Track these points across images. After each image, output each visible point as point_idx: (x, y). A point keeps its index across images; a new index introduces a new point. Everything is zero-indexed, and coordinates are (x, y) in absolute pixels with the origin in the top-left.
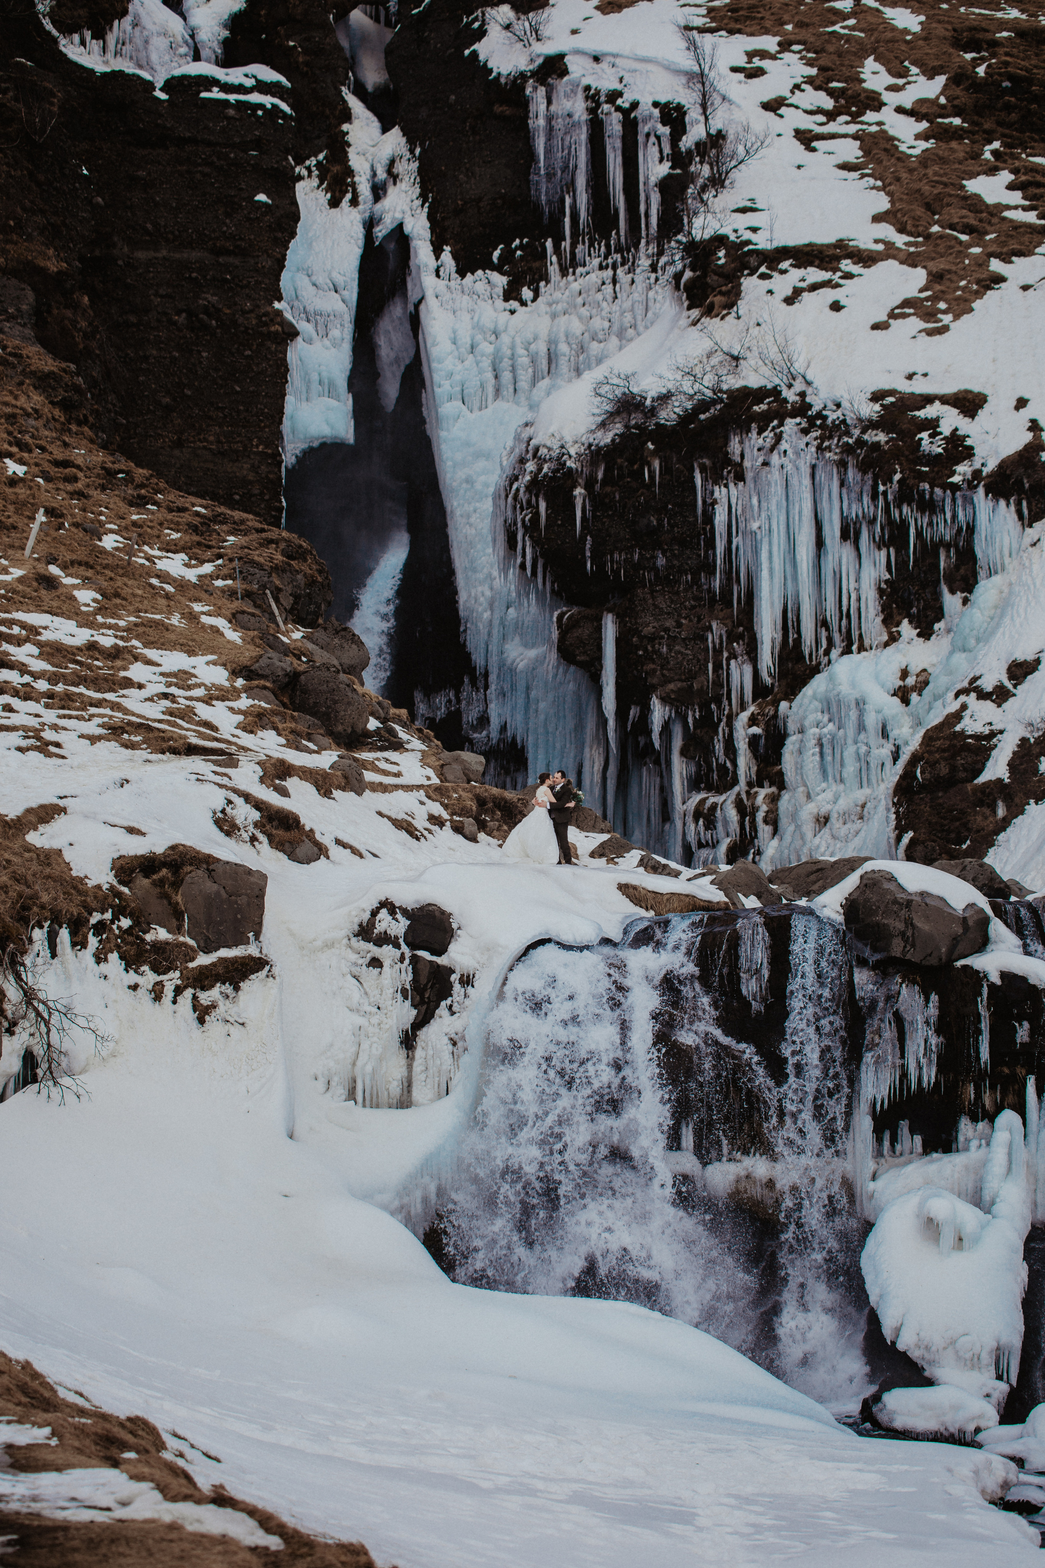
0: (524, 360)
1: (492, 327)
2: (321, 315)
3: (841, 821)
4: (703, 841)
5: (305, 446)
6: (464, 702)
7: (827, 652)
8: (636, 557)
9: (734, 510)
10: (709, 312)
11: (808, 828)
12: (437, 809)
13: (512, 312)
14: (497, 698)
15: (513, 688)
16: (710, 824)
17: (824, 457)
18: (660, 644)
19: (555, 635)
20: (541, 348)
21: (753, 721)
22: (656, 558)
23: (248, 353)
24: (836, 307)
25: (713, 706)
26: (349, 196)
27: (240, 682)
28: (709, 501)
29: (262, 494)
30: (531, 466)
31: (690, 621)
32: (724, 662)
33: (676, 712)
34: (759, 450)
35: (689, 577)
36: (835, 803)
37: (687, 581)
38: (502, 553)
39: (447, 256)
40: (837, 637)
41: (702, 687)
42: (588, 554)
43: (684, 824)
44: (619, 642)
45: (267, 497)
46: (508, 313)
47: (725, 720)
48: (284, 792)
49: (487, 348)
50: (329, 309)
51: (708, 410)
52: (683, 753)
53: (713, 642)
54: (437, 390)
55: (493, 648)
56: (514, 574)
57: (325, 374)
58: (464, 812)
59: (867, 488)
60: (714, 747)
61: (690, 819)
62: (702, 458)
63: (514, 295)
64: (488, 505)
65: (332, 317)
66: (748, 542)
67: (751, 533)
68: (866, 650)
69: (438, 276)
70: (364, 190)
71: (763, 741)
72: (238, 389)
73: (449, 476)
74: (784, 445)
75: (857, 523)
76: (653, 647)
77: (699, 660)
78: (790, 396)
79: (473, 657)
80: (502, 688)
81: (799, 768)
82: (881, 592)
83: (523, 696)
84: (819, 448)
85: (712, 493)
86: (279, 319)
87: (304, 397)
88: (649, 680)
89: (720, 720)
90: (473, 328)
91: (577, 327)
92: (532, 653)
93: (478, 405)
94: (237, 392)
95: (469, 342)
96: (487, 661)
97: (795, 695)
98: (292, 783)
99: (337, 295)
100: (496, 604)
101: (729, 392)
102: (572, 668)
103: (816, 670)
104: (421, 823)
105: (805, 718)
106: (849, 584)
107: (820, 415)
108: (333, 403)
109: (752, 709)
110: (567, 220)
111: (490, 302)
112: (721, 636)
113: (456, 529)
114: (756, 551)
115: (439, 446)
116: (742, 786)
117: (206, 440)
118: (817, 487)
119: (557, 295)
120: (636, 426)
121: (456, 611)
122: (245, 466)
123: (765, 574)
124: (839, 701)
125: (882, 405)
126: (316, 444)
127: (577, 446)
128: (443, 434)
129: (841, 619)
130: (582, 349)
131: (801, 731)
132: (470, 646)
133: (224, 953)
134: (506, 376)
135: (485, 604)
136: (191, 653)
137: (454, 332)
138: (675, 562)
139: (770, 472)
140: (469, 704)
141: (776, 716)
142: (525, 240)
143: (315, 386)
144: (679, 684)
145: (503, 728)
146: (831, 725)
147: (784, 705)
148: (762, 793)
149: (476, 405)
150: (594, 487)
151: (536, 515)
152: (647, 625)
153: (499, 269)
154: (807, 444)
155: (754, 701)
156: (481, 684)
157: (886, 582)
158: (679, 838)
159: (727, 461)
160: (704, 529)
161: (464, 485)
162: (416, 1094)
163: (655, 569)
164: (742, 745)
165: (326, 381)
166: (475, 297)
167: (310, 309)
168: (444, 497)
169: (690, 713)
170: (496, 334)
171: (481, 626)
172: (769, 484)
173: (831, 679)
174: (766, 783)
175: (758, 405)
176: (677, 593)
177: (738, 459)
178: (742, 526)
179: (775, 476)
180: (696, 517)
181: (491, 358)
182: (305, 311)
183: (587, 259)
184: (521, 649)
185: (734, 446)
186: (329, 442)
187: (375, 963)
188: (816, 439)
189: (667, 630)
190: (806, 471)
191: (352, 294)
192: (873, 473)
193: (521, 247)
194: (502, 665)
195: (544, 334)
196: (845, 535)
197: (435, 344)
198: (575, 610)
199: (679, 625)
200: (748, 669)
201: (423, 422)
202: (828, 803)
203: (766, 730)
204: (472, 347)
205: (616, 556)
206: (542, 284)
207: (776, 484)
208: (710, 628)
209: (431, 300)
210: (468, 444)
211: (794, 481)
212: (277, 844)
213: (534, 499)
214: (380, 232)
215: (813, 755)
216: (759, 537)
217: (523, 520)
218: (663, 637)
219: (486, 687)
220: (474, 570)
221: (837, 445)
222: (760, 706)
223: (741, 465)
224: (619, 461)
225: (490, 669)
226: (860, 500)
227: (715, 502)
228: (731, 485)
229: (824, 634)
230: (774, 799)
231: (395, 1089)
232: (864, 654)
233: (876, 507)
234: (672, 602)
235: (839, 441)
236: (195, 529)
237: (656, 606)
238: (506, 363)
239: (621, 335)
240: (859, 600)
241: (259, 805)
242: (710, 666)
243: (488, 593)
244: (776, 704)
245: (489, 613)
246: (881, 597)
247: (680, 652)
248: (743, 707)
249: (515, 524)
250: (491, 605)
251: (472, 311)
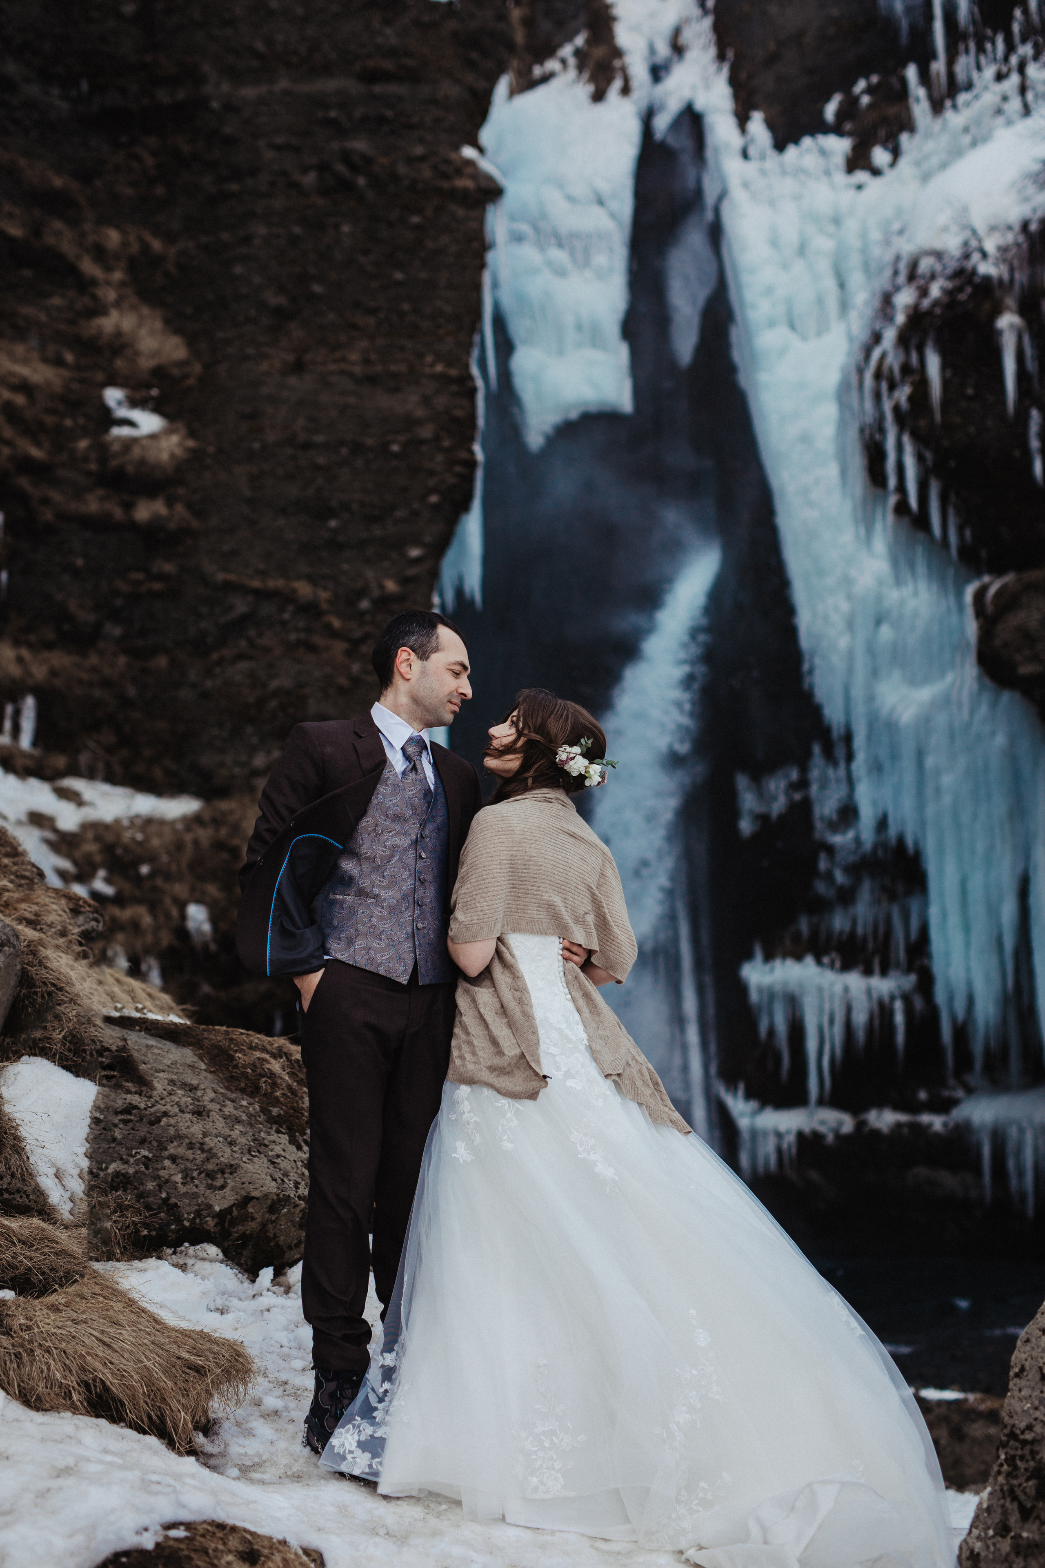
13: (859, 187)
15: (895, 756)
19: (972, 631)
23: (415, 219)
26: (617, 84)
29: (437, 439)
30: (905, 297)
39: (757, 124)
42: (1034, 443)
49: (824, 244)
55: (858, 693)
63: (861, 163)
69: (745, 155)
70: (638, 70)
72: (399, 276)
86: (470, 171)
92: (925, 694)
94: (399, 283)
102: (1006, 694)
110: (938, 27)
117: (344, 360)
122: (411, 397)
126: (574, 415)
127: (997, 233)
142: (875, 79)
145: (882, 824)
150: (1039, 306)
151: (921, 386)
153: (837, 130)
168: (768, 471)
170: (837, 221)
183: (975, 75)
186: (593, 409)
193: (869, 90)
198: (1007, 578)
206: (904, 135)
213: (915, 357)
214: (661, 123)
243: (845, 606)
249: (881, 426)
250: (850, 625)
251: (797, 198)
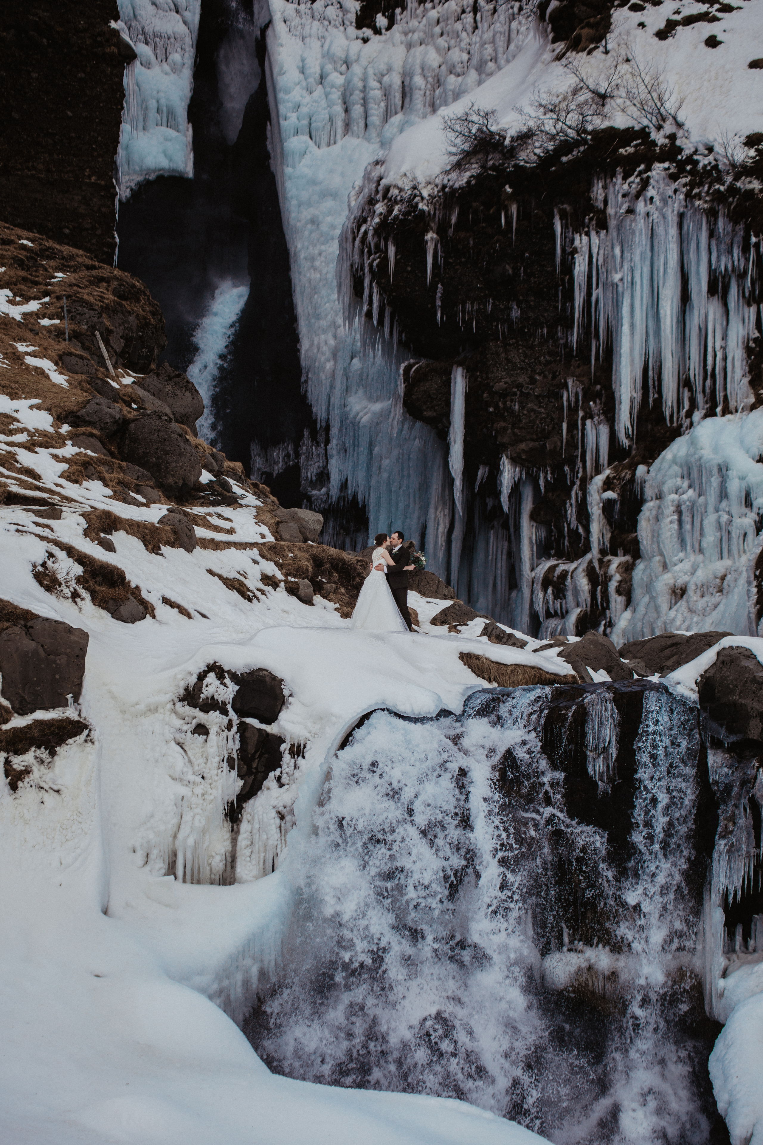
0: (376, 93)
1: (343, 57)
2: (161, 37)
3: (699, 593)
4: (552, 611)
5: (140, 178)
6: (303, 457)
7: (689, 414)
8: (490, 308)
9: (594, 260)
10: (576, 46)
11: (663, 601)
12: (271, 568)
13: (365, 40)
14: (339, 453)
15: (356, 444)
16: (560, 593)
17: (693, 205)
18: (512, 401)
19: (401, 388)
20: (396, 80)
21: (608, 485)
22: (511, 309)
23: (81, 75)
24: (712, 42)
25: (566, 468)
27: (65, 429)
28: (568, 250)
29: (93, 228)
30: (380, 208)
31: (545, 377)
32: (580, 422)
33: (527, 474)
34: (624, 196)
35: (545, 331)
36: (693, 574)
37: (542, 335)
38: (347, 300)
40: (700, 398)
41: (555, 447)
42: (439, 303)
43: (532, 592)
44: (468, 397)
45: (99, 232)
46: (360, 41)
47: (578, 483)
48: (109, 547)
49: (337, 79)
50: (170, 32)
51: (570, 152)
52: (533, 517)
53: (568, 400)
54: (283, 123)
55: (336, 400)
56: (359, 323)
57: (163, 101)
58: (299, 572)
59: (738, 239)
60: (566, 511)
61: (538, 587)
62: (563, 204)
63: (367, 22)
64: (333, 248)
65: (172, 40)
66: (609, 294)
67: (613, 285)
68: (731, 413)
71: (618, 506)
72: (70, 114)
73: (293, 215)
74: (651, 192)
75: (726, 277)
76: (504, 403)
77: (552, 419)
78: (659, 138)
79: (314, 410)
80: (344, 443)
81: (656, 535)
82: (749, 351)
83: (366, 452)
84: (688, 196)
85: (572, 241)
86: (115, 40)
87: (140, 127)
88: (499, 438)
89: (573, 483)
90: (323, 57)
91: (433, 58)
92: (377, 407)
93: (326, 140)
94: (69, 118)
95: (319, 72)
96: (328, 414)
97: (654, 458)
98: (118, 537)
99: (178, 17)
100: (340, 354)
101: (595, 133)
102: (418, 424)
103: (677, 433)
104: (253, 583)
105: (664, 483)
106: (715, 342)
107: (690, 160)
108: (172, 133)
109: (607, 472)
111: (342, 28)
112: (577, 394)
113: (300, 273)
114: (617, 305)
115: (283, 184)
116: (594, 553)
117: (34, 168)
118: (685, 237)
119: (414, 23)
120: (494, 168)
121: (298, 359)
122: (76, 198)
123: (626, 328)
124: (701, 466)
125: (757, 150)
126: (152, 177)
127: (430, 187)
128: (288, 170)
129: (705, 379)
130: (438, 82)
131: (659, 497)
132: (311, 397)
133: (40, 715)
134: (357, 110)
135: (328, 354)
136: (14, 396)
137: (303, 60)
138: (531, 314)
139: (634, 220)
140: (308, 459)
141: (632, 480)
143: (152, 114)
144: (531, 444)
145: (344, 486)
146: (691, 492)
147: (641, 469)
148: (616, 562)
149: (325, 138)
150: (446, 232)
151: (385, 260)
152: (499, 381)
154: (676, 191)
155: (609, 464)
156: (321, 438)
157: (755, 340)
158: (527, 606)
159: (590, 207)
160: (563, 280)
161: (309, 226)
162: (242, 869)
163: (509, 321)
164: (596, 511)
165: (165, 109)
166: (326, 23)
167: (149, 29)
168: (287, 237)
169: (542, 475)
170: (347, 63)
171: (323, 377)
172: (633, 233)
173: (693, 443)
174: (620, 552)
175: (624, 147)
176: (532, 347)
177: (601, 205)
178: (603, 277)
179: (640, 225)
180: (554, 266)
181: (342, 89)
182: (144, 33)
184: (365, 403)
185: (598, 192)
186: (166, 174)
187: (201, 730)
188: (685, 185)
189: (520, 386)
190: (672, 219)
191: (194, 16)
192: (745, 223)
194: (344, 418)
195: (398, 65)
196: (712, 290)
197: (282, 73)
198: (423, 362)
199: (533, 381)
200: (604, 430)
201: (266, 156)
202: (685, 574)
203: (621, 495)
204: (321, 77)
205: (468, 306)
206: (398, 11)
207: (641, 234)
208: (566, 386)
209: (279, 27)
210: (313, 182)
211: (660, 230)
212: (100, 601)
213: (382, 243)
215: (671, 522)
216: (620, 289)
217: (371, 265)
218: (515, 394)
219: (327, 442)
220: (318, 317)
221: (707, 192)
222: (615, 469)
223: (604, 211)
224: (474, 204)
225: (332, 423)
226: (730, 252)
227: (575, 251)
228: (593, 234)
229: (686, 394)
230: (628, 569)
231: (218, 864)
232: (729, 416)
233: (747, 260)
234: (526, 356)
235: (709, 188)
236: (20, 263)
237: (508, 361)
238: (357, 96)
239: (480, 68)
240: (725, 359)
241: (81, 559)
242: (565, 426)
243: (332, 342)
244: (633, 468)
245: (332, 363)
246: (749, 357)
247: (533, 410)
248: (598, 471)
249: (362, 269)
250: (334, 355)
251: (322, 38)
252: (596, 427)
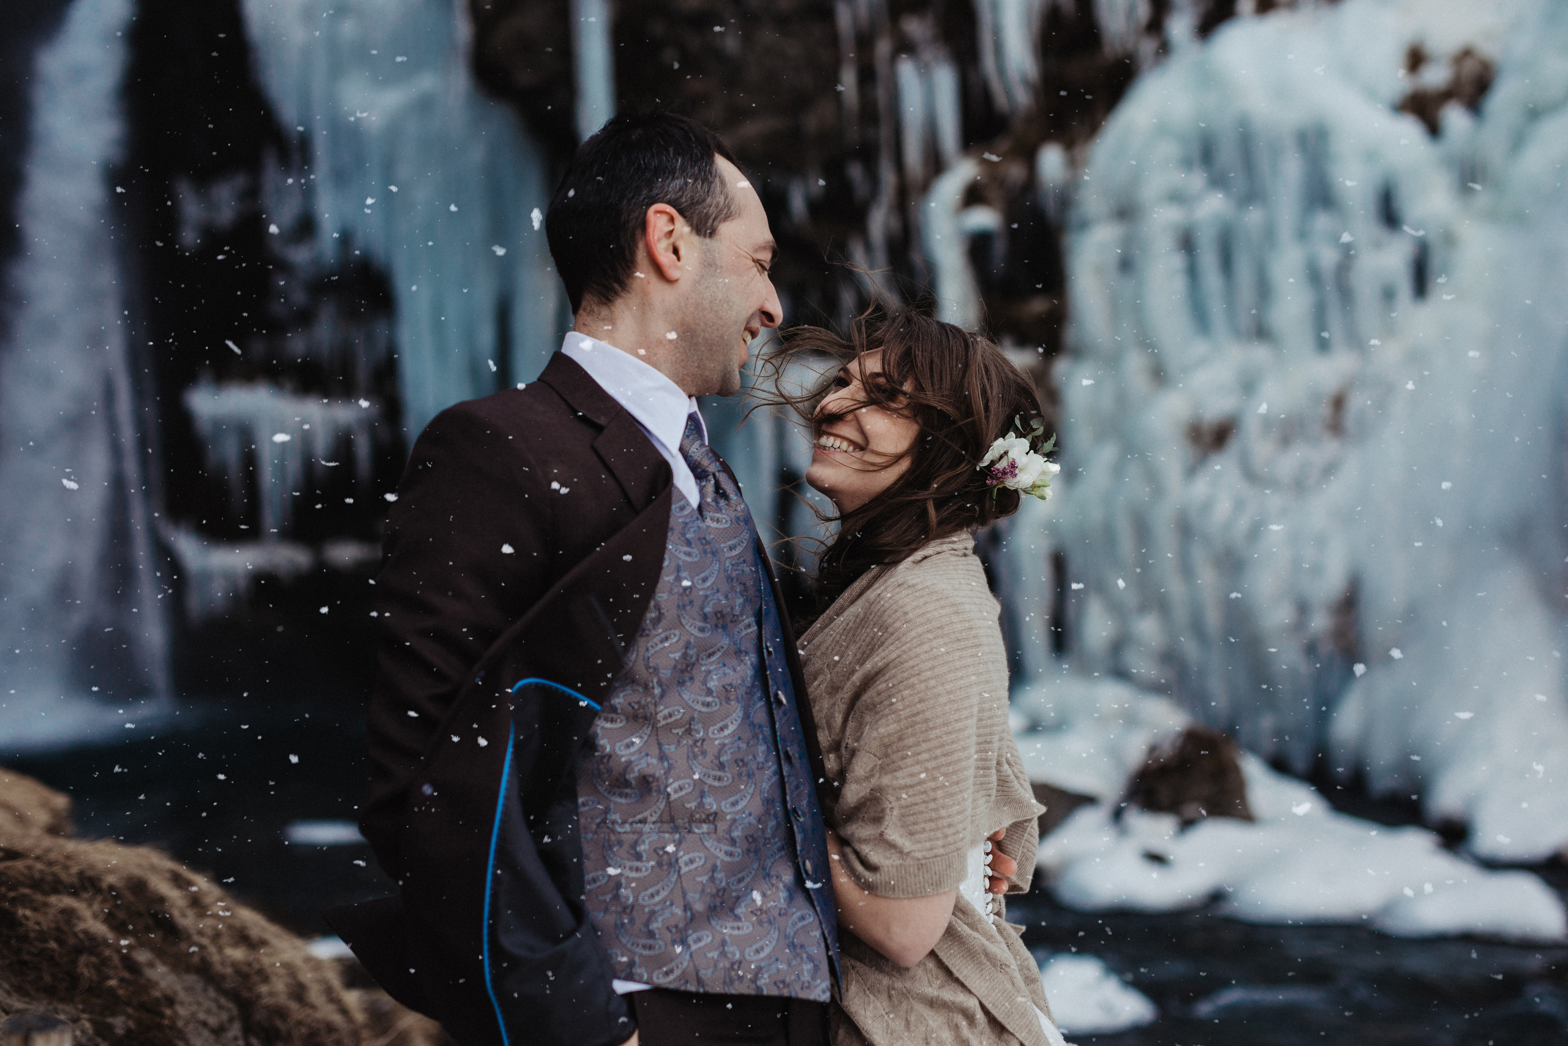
7: (1156, 26)
11: (1166, 455)
18: (721, 33)
21: (973, 196)
25: (855, 171)
32: (883, 64)
36: (1246, 392)
41: (828, 125)
44: (616, 37)
47: (887, 200)
53: (854, 19)
60: (853, 264)
71: (1001, 244)
76: (704, 40)
77: (819, 64)
89: (872, 201)
97: (1093, 128)
102: (504, 105)
109: (965, 167)
124: (1243, 136)
141: (1031, 182)
145: (345, 239)
146: (1215, 199)
147: (1051, 157)
155: (966, 154)
156: (297, 161)
164: (947, 257)
200: (945, 80)
202: (1224, 392)
203: (1009, 217)
222: (984, 163)
242: (847, 76)
244: (1029, 156)
248: (936, 165)
252: (925, 72)
